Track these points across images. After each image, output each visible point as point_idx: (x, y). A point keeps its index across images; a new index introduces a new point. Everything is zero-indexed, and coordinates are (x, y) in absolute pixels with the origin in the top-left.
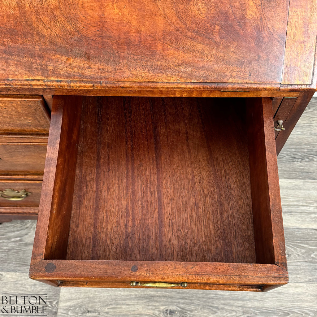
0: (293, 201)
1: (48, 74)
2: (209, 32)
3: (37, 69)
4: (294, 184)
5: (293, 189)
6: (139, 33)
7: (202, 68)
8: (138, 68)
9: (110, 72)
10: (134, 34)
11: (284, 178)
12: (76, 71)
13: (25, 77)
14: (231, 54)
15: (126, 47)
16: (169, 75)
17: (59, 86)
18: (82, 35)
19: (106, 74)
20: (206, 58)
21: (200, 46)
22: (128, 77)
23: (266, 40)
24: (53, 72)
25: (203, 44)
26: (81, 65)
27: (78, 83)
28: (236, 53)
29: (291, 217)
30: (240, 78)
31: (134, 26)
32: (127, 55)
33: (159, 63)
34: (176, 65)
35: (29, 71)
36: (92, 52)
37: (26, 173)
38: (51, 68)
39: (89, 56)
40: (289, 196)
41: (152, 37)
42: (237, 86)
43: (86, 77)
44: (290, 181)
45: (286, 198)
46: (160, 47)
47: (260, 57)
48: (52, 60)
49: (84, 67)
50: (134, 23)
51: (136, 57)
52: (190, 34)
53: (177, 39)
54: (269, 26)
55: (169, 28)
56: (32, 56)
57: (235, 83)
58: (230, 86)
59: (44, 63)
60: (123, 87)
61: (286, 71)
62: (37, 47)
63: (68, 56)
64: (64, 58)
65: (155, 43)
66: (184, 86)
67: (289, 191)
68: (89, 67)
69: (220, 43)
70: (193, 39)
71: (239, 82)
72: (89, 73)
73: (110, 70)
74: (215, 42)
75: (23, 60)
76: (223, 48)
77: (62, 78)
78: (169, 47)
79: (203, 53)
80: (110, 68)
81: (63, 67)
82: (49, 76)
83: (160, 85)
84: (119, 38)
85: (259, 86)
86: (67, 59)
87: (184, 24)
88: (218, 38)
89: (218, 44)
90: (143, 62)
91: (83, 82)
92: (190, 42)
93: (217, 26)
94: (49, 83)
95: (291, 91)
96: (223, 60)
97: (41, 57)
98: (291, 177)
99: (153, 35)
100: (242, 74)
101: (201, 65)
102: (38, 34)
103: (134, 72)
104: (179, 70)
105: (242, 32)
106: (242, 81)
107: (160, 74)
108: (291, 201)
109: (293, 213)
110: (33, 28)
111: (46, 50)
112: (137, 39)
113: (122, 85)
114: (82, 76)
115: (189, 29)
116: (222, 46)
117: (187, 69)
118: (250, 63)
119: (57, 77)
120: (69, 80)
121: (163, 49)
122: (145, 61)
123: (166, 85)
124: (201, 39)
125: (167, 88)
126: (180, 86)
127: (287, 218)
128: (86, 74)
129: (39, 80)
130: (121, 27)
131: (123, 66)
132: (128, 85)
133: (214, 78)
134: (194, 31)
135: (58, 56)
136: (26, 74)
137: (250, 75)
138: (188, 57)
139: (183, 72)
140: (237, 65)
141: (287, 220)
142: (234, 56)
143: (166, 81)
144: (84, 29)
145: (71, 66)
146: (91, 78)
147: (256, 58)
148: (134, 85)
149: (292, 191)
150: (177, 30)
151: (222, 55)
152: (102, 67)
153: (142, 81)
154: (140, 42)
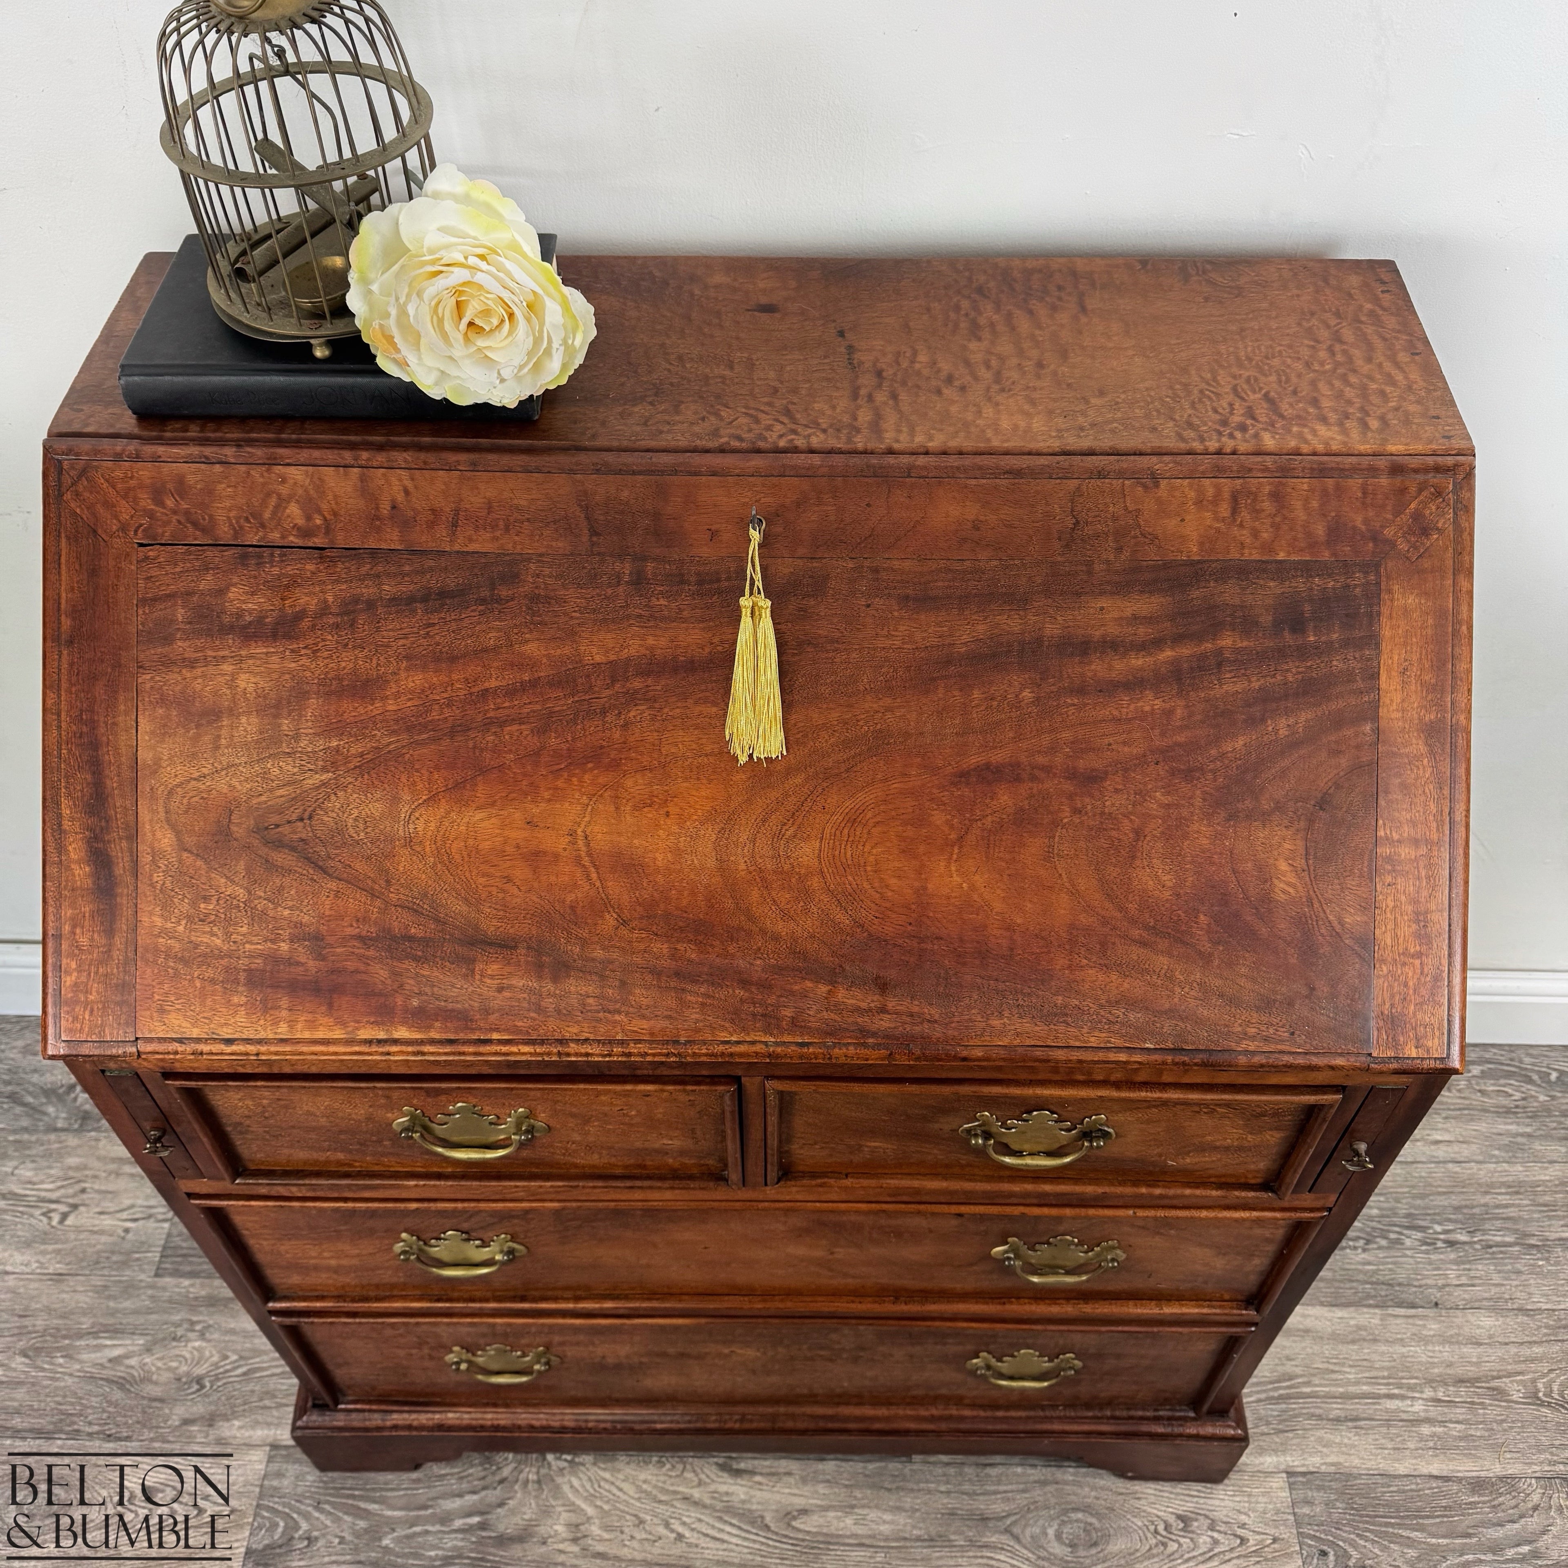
0: (1357, 1383)
1: (778, 1027)
2: (1184, 928)
3: (754, 1015)
4: (1352, 1322)
5: (1353, 1342)
6: (1009, 928)
7: (1171, 1013)
8: (1006, 1014)
9: (936, 1021)
10: (998, 932)
11: (1322, 1304)
12: (851, 1020)
13: (724, 1036)
14: (1242, 982)
15: (977, 962)
16: (1085, 1030)
17: (801, 1057)
18: (870, 935)
19: (926, 1025)
20: (1178, 990)
21: (1163, 962)
22: (982, 1035)
23: (1326, 950)
24: (794, 1021)
25: (1170, 955)
26: (864, 1005)
27: (851, 1048)
28: (1254, 980)
29: (1357, 1434)
30: (1266, 1039)
31: (997, 914)
32: (979, 980)
33: (1059, 1000)
34: (1101, 1006)
35: (732, 1021)
36: (892, 974)
37: (579, 1293)
38: (788, 1013)
39: (885, 984)
40: (1343, 1365)
41: (1043, 938)
42: (1257, 1059)
43: (874, 1035)
44: (1339, 1313)
45: (1333, 1372)
46: (1061, 962)
47: (1313, 989)
48: (792, 993)
49: (870, 1010)
50: (998, 906)
51: (1001, 986)
52: (1136, 933)
53: (1103, 944)
54: (1331, 918)
55: (1084, 919)
56: (745, 983)
57: (1253, 1053)
58: (1242, 1060)
59: (773, 999)
60: (965, 1059)
61: (1381, 1023)
62: (758, 962)
63: (833, 983)
64: (823, 989)
65: (1049, 952)
66: (1123, 1057)
67: (1340, 1347)
68: (883, 1010)
69: (1211, 955)
70: (1144, 944)
71: (1266, 1049)
72: (884, 1023)
73: (937, 1017)
74: (1200, 953)
75: (721, 994)
76: (1219, 967)
77: (813, 1036)
78: (1085, 961)
79: (1171, 978)
80: (935, 1012)
81: (819, 1011)
82: (782, 1034)
83: (1060, 1055)
84: (961, 940)
85: (1315, 1060)
86: (830, 991)
87: (1121, 909)
88: (1207, 947)
89: (1206, 959)
90: (1020, 997)
91: (865, 1045)
92: (1136, 953)
93: (1202, 917)
94: (779, 1050)
95: (1397, 1072)
96: (1221, 996)
97: (765, 986)
98: (1343, 1300)
99: (1044, 934)
100: (1271, 1031)
101: (1167, 1006)
102: (763, 932)
103: (996, 1022)
104: (1111, 1018)
105: (1264, 931)
106: (1272, 1047)
107: (1062, 1028)
108: (1349, 1383)
109: (1362, 1423)
110: (751, 918)
111: (780, 970)
112: (1005, 943)
113: (965, 1053)
114: (864, 1032)
115: (1133, 921)
116: (1216, 963)
117: (1131, 1016)
118: (1291, 1004)
119: (802, 1034)
120: (829, 1041)
121: (1070, 967)
122: (1024, 994)
123: (1076, 1055)
124: (1163, 944)
125: (1080, 1062)
126: (1112, 1056)
127: (1346, 1441)
128: (874, 1028)
129: (753, 1043)
130: (966, 917)
131: (969, 1008)
132: (979, 1053)
133: (1200, 1038)
134: (1146, 927)
135: (809, 984)
136: (723, 1028)
137: (1293, 1034)
138: (1134, 986)
139: (1123, 1024)
140: (1258, 1009)
141: (1346, 1445)
142: (1249, 985)
143: (1077, 1044)
144: (876, 921)
145: (838, 1008)
146: (887, 1037)
147: (1304, 991)
148: (994, 1053)
149: (1351, 1347)
150: (1105, 922)
151: (1218, 982)
152: (916, 1009)
153: (1016, 1043)
154: (1012, 949)
